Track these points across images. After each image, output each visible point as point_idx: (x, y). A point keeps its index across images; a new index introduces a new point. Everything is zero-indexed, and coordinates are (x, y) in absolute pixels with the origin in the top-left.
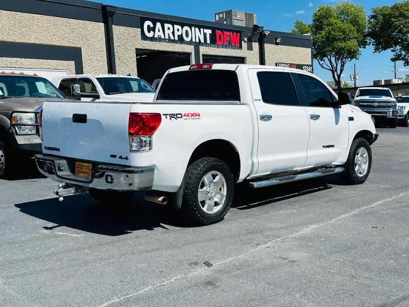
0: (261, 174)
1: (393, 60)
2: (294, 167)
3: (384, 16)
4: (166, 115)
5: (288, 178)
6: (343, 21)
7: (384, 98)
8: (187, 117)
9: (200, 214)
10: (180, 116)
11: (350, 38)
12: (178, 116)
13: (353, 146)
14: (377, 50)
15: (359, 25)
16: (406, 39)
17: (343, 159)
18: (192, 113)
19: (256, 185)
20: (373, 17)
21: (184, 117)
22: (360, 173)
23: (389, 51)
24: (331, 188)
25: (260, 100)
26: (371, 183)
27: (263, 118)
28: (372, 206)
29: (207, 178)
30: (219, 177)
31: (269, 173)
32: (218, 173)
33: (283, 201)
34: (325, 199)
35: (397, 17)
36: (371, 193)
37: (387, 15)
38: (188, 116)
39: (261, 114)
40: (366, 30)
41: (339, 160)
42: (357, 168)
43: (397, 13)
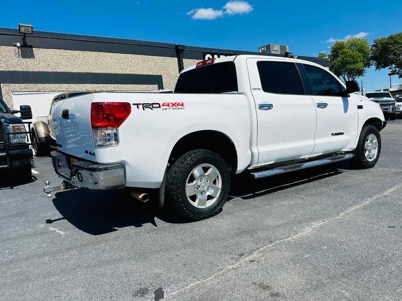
0: (263, 164)
1: (390, 75)
2: (301, 156)
3: (383, 44)
4: (137, 105)
5: (293, 167)
6: (353, 50)
7: (385, 99)
8: (167, 107)
9: (189, 210)
10: (158, 106)
11: (358, 62)
12: (154, 106)
13: (363, 133)
14: (377, 68)
15: (364, 53)
16: (399, 59)
17: (353, 145)
18: (173, 103)
19: (257, 175)
20: (374, 46)
21: (162, 107)
22: (370, 158)
23: (387, 68)
24: (341, 173)
25: (259, 89)
26: (381, 166)
27: (262, 107)
28: (385, 194)
29: (197, 172)
30: (212, 170)
31: (272, 163)
32: (210, 165)
33: (290, 189)
34: (334, 186)
35: (392, 44)
36: (382, 178)
37: (385, 43)
38: (168, 105)
39: (261, 103)
40: (370, 56)
41: (349, 147)
42: (366, 154)
43: (392, 42)
